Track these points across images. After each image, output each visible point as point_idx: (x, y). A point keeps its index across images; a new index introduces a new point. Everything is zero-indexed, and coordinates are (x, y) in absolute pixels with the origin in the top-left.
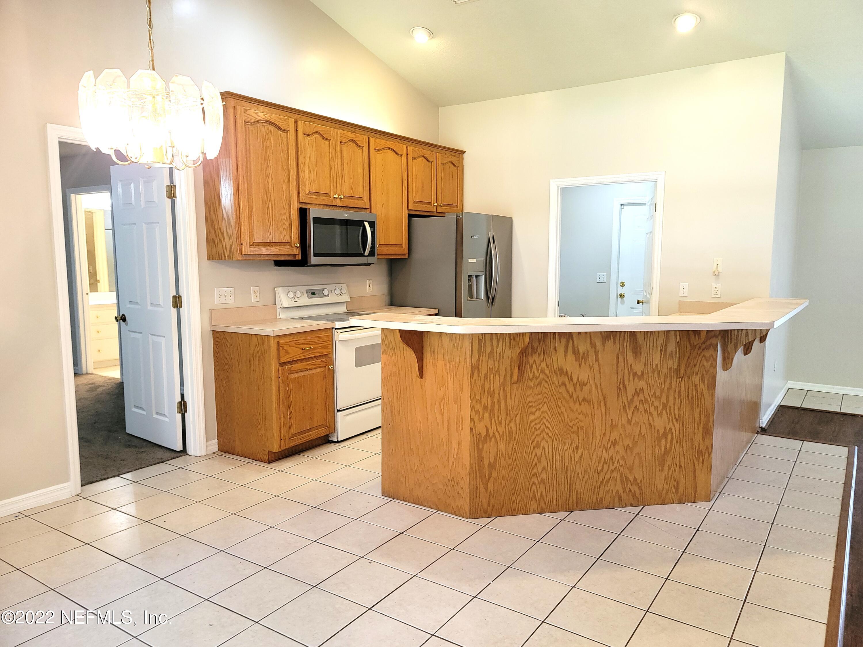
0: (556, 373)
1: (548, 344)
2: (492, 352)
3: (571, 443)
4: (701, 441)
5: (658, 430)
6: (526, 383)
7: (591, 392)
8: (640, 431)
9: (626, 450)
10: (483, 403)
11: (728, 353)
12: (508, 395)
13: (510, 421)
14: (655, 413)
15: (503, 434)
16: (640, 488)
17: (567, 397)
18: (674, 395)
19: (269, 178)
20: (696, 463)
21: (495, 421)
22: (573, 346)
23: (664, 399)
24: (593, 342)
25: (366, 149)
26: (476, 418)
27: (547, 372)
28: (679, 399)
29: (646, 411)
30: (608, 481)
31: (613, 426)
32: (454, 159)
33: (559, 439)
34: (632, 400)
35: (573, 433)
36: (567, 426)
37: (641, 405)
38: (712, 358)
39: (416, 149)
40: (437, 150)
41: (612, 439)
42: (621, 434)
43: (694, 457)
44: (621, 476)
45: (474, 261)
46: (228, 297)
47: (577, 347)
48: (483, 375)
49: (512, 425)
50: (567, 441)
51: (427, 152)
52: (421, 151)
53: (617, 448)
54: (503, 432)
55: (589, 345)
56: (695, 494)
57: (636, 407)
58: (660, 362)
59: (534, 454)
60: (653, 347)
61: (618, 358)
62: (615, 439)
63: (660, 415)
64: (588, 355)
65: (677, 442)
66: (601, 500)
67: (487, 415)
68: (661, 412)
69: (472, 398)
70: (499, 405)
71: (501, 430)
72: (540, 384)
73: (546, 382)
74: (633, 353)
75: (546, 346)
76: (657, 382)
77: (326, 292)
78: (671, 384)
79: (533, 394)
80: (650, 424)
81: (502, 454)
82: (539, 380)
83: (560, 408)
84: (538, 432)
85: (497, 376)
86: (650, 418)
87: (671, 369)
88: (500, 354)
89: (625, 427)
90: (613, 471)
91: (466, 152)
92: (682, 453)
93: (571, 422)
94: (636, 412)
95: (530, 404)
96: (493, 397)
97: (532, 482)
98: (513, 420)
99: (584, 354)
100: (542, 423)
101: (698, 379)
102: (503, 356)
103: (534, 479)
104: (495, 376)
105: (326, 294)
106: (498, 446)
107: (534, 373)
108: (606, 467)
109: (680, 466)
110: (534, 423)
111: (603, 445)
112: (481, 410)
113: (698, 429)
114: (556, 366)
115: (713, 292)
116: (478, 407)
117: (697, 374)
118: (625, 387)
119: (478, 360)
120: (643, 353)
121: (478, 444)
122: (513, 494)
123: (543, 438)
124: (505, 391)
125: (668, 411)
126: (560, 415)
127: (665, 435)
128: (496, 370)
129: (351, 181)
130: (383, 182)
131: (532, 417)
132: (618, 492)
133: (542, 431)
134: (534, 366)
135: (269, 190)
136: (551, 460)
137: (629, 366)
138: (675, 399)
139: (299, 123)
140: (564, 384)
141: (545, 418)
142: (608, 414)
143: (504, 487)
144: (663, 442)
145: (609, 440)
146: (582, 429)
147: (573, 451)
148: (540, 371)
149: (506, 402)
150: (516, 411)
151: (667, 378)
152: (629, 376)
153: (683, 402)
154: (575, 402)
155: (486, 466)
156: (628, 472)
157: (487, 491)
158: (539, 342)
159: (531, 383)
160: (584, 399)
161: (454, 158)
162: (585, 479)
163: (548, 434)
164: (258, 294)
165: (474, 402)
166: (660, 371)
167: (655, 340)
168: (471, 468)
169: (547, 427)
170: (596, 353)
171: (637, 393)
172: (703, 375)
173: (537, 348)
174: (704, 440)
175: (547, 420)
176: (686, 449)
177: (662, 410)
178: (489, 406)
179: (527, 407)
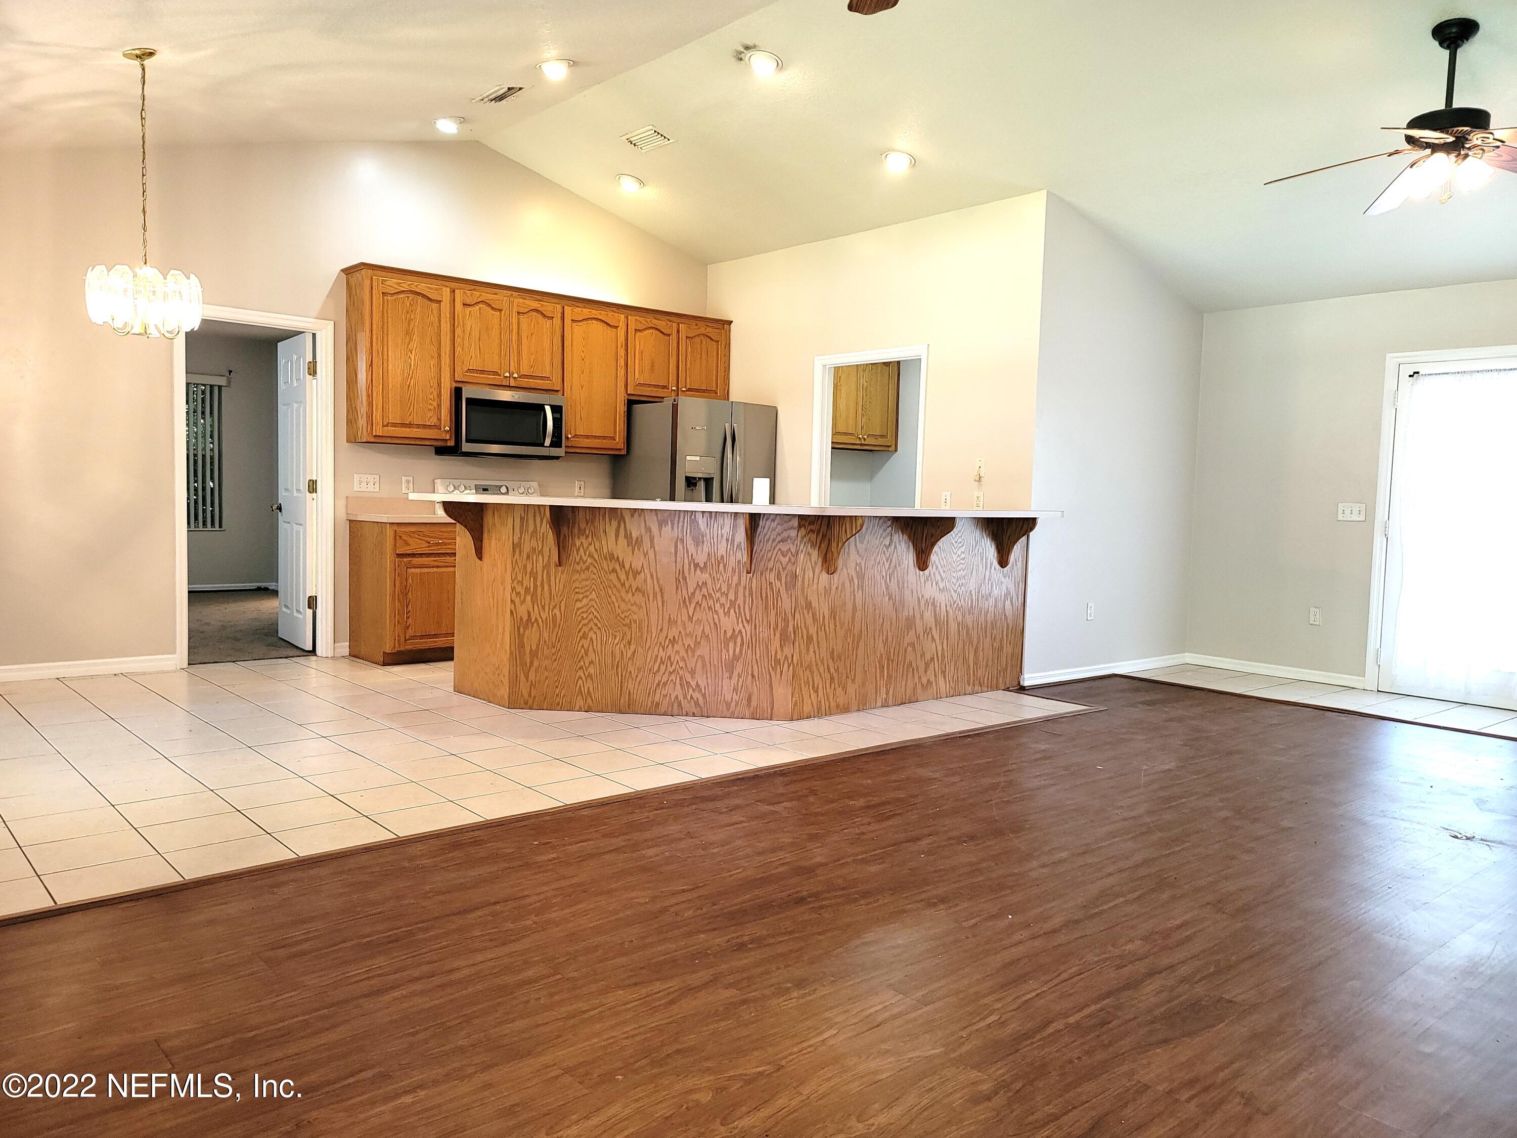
0: (606, 558)
1: (596, 525)
2: (535, 531)
3: (623, 637)
4: (778, 648)
5: (725, 631)
7: (645, 581)
8: (703, 630)
9: (687, 651)
10: (525, 585)
12: (553, 578)
13: (554, 607)
14: (721, 612)
15: (546, 620)
16: (704, 695)
17: (619, 586)
18: (744, 593)
19: (411, 353)
20: (773, 673)
21: (538, 605)
22: (626, 529)
23: (731, 596)
24: (647, 525)
25: (557, 321)
26: (517, 600)
27: (596, 557)
28: (750, 597)
29: (710, 608)
30: (665, 684)
31: (672, 622)
32: (711, 331)
33: (608, 630)
34: (693, 594)
35: (625, 625)
36: (618, 617)
37: (704, 600)
38: (790, 553)
39: (641, 319)
40: (679, 320)
41: (670, 637)
42: (680, 632)
43: (770, 667)
44: (681, 678)
45: (698, 458)
46: (371, 484)
47: (630, 531)
48: (525, 556)
49: (557, 611)
50: (618, 634)
51: (661, 324)
52: (651, 321)
53: (676, 647)
54: (547, 617)
55: (643, 530)
56: (772, 710)
57: (698, 602)
58: (726, 553)
59: (580, 644)
60: (717, 535)
61: (676, 546)
62: (674, 637)
63: (727, 614)
64: (642, 540)
65: (748, 646)
66: (658, 704)
67: (529, 598)
68: (729, 611)
69: (513, 578)
70: (543, 588)
71: (544, 616)
72: (587, 568)
73: (595, 567)
74: (694, 541)
75: (594, 528)
76: (723, 576)
77: (503, 490)
78: (740, 580)
79: (580, 579)
80: (715, 623)
81: (545, 641)
82: (587, 564)
83: (610, 597)
84: (586, 621)
85: (540, 557)
86: (716, 617)
87: (739, 562)
88: (543, 534)
89: (684, 624)
90: (671, 673)
91: (732, 322)
92: (754, 661)
93: (622, 613)
94: (698, 608)
95: (577, 590)
96: (535, 579)
97: (577, 676)
98: (558, 605)
99: (637, 538)
100: (589, 611)
101: (773, 576)
102: (547, 536)
103: (581, 673)
105: (503, 492)
106: (540, 632)
107: (581, 556)
108: (663, 668)
109: (753, 676)
110: (580, 611)
111: (659, 642)
112: (523, 593)
113: (775, 634)
114: (605, 551)
115: (975, 505)
116: (519, 589)
117: (771, 570)
118: (685, 579)
119: (521, 538)
120: (706, 542)
121: (519, 628)
122: (557, 687)
123: (591, 629)
124: (548, 574)
125: (737, 610)
126: (610, 605)
127: (733, 637)
128: (539, 550)
129: (533, 357)
130: (583, 360)
131: (579, 605)
132: (677, 696)
133: (589, 621)
134: (581, 549)
135: (410, 366)
136: (600, 654)
137: (690, 556)
138: (745, 596)
139: (457, 291)
140: (614, 570)
141: (593, 606)
142: (665, 608)
143: (546, 678)
144: (731, 645)
145: (666, 637)
146: (635, 622)
147: (625, 646)
148: (587, 554)
149: (550, 586)
150: (560, 596)
151: (735, 572)
152: (690, 567)
153: (755, 601)
154: (627, 592)
155: (528, 651)
156: (690, 676)
157: (527, 680)
159: (578, 568)
161: (709, 329)
162: (638, 680)
163: (596, 625)
164: (411, 485)
165: (515, 582)
166: (726, 563)
168: (511, 654)
169: (596, 617)
170: (651, 538)
171: (699, 587)
172: (778, 571)
173: (585, 530)
174: (782, 647)
175: (596, 609)
176: (760, 657)
177: (729, 609)
178: (532, 589)
179: (574, 593)
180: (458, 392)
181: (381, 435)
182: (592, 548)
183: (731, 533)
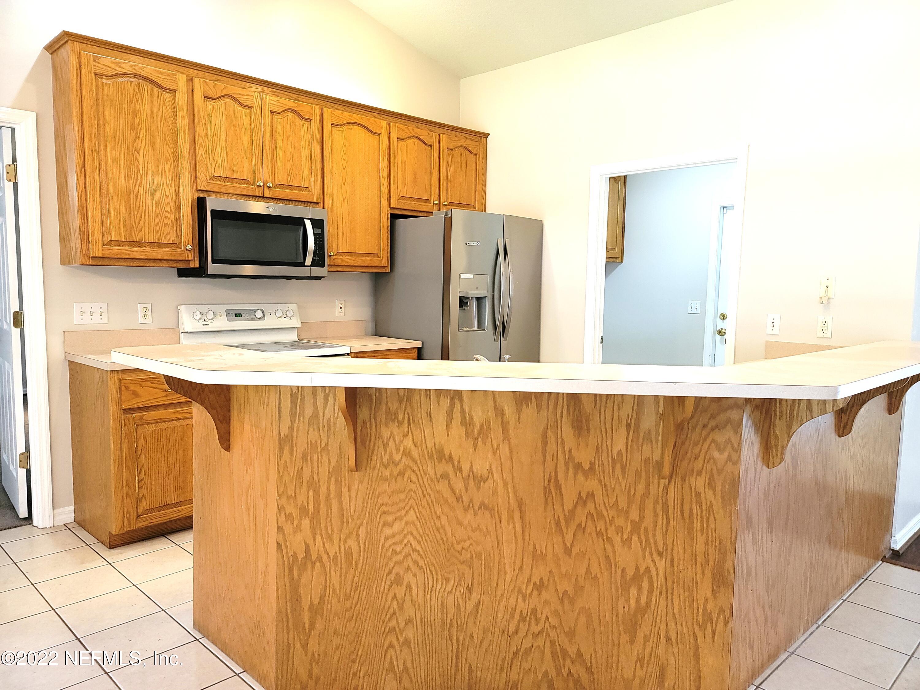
0: (431, 457)
1: (415, 404)
2: (315, 416)
3: (460, 581)
4: (709, 595)
5: (623, 570)
6: (377, 471)
7: (495, 493)
8: (588, 569)
9: (562, 600)
10: (300, 503)
11: (776, 437)
12: (345, 491)
13: (348, 536)
14: (617, 539)
15: (335, 557)
17: (452, 500)
18: (655, 510)
19: (138, 153)
20: (699, 635)
21: (321, 534)
22: (463, 411)
23: (634, 515)
24: (498, 404)
25: (315, 124)
26: (288, 528)
27: (415, 454)
28: (665, 516)
29: (599, 534)
30: (527, 652)
31: (537, 556)
32: (470, 144)
33: (436, 570)
34: (573, 512)
35: (463, 563)
36: (452, 549)
37: (589, 522)
38: (729, 446)
39: (403, 127)
40: (439, 130)
41: (536, 579)
42: (551, 572)
43: (695, 624)
44: (552, 645)
45: (471, 276)
46: (96, 316)
47: (470, 414)
48: (300, 455)
49: (352, 543)
50: (451, 577)
51: (423, 133)
52: (413, 130)
53: (545, 595)
54: (336, 553)
55: (491, 412)
57: (580, 525)
58: (627, 446)
59: (391, 594)
60: (612, 419)
62: (542, 579)
63: (627, 543)
64: (489, 428)
65: (661, 593)
67: (306, 523)
68: (630, 539)
69: (281, 491)
70: (329, 507)
71: (332, 549)
73: (413, 471)
74: (573, 427)
75: (412, 409)
76: (620, 484)
77: (259, 314)
78: (647, 487)
79: (390, 491)
80: (607, 558)
81: (334, 590)
82: (400, 467)
83: (438, 517)
84: (399, 557)
85: (325, 458)
86: (609, 548)
87: (647, 461)
89: (558, 560)
90: (537, 636)
91: (489, 134)
92: (670, 615)
93: (458, 543)
94: (580, 534)
95: (385, 508)
96: (317, 493)
97: (387, 643)
98: (354, 535)
99: (482, 425)
100: (405, 542)
101: (703, 482)
102: (335, 423)
103: (392, 638)
104: (322, 456)
105: (259, 317)
106: (326, 575)
107: (391, 455)
108: (523, 628)
109: (668, 638)
110: (390, 542)
111: (517, 589)
112: (296, 514)
113: (703, 573)
114: (430, 445)
115: (819, 330)
116: (290, 508)
117: (699, 473)
118: (559, 487)
119: (291, 428)
120: (592, 431)
121: (291, 570)
122: (354, 661)
123: (408, 569)
124: (338, 484)
125: (643, 537)
126: (438, 530)
127: (637, 579)
128: (323, 446)
129: (289, 164)
130: (344, 169)
131: (388, 531)
133: (405, 557)
134: (391, 443)
135: (138, 170)
136: (422, 608)
137: (567, 453)
138: (656, 515)
139: (196, 80)
140: (445, 476)
141: (412, 534)
142: (527, 534)
143: (337, 648)
144: (633, 591)
145: (529, 580)
146: (479, 556)
147: (462, 595)
148: (401, 452)
149: (341, 503)
150: (358, 518)
151: (640, 477)
152: (567, 469)
153: (672, 522)
154: (466, 510)
155: (306, 608)
156: (566, 640)
157: (306, 653)
158: (401, 402)
159: (387, 473)
160: (483, 506)
161: (468, 142)
162: (484, 646)
163: (416, 563)
164: (149, 313)
165: (284, 499)
166: (626, 464)
167: (616, 408)
168: (279, 611)
169: (415, 550)
170: (505, 426)
171: (581, 500)
172: (711, 476)
173: (397, 413)
174: (714, 593)
175: (415, 538)
176: (680, 609)
177: (631, 535)
178: (311, 508)
179: (379, 514)
180: (201, 203)
181: (100, 255)
182: (408, 442)
183: (635, 415)
